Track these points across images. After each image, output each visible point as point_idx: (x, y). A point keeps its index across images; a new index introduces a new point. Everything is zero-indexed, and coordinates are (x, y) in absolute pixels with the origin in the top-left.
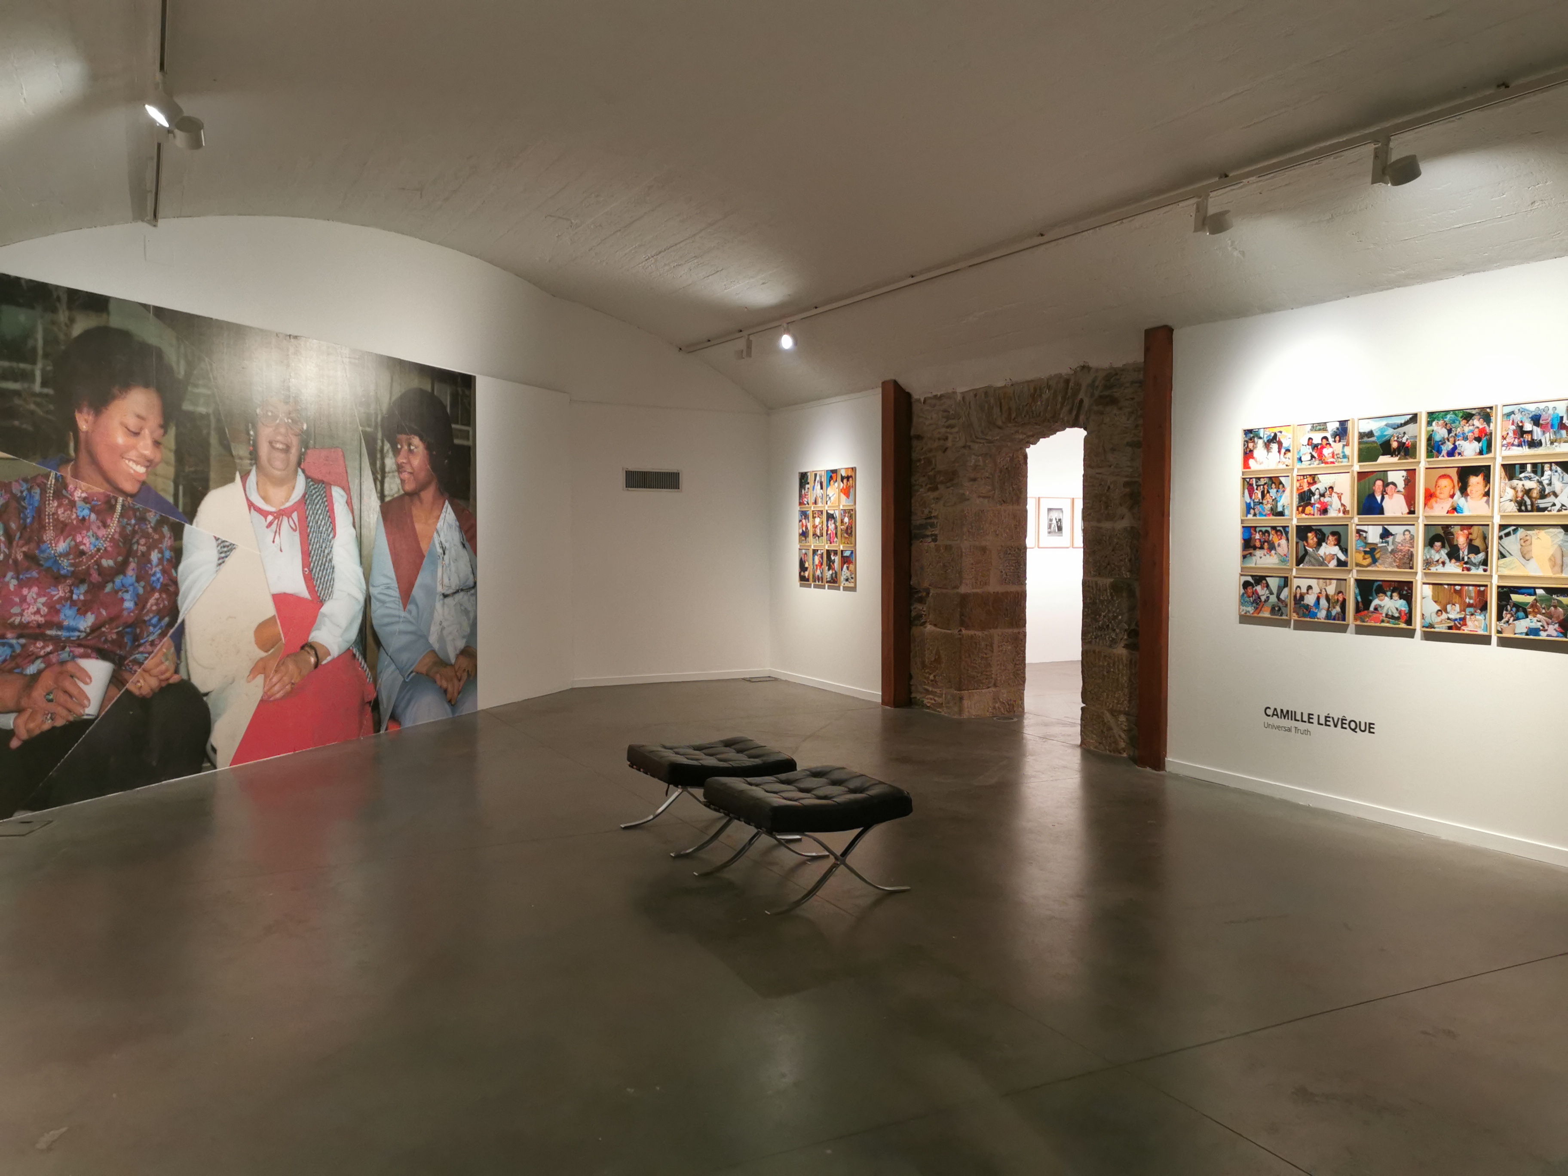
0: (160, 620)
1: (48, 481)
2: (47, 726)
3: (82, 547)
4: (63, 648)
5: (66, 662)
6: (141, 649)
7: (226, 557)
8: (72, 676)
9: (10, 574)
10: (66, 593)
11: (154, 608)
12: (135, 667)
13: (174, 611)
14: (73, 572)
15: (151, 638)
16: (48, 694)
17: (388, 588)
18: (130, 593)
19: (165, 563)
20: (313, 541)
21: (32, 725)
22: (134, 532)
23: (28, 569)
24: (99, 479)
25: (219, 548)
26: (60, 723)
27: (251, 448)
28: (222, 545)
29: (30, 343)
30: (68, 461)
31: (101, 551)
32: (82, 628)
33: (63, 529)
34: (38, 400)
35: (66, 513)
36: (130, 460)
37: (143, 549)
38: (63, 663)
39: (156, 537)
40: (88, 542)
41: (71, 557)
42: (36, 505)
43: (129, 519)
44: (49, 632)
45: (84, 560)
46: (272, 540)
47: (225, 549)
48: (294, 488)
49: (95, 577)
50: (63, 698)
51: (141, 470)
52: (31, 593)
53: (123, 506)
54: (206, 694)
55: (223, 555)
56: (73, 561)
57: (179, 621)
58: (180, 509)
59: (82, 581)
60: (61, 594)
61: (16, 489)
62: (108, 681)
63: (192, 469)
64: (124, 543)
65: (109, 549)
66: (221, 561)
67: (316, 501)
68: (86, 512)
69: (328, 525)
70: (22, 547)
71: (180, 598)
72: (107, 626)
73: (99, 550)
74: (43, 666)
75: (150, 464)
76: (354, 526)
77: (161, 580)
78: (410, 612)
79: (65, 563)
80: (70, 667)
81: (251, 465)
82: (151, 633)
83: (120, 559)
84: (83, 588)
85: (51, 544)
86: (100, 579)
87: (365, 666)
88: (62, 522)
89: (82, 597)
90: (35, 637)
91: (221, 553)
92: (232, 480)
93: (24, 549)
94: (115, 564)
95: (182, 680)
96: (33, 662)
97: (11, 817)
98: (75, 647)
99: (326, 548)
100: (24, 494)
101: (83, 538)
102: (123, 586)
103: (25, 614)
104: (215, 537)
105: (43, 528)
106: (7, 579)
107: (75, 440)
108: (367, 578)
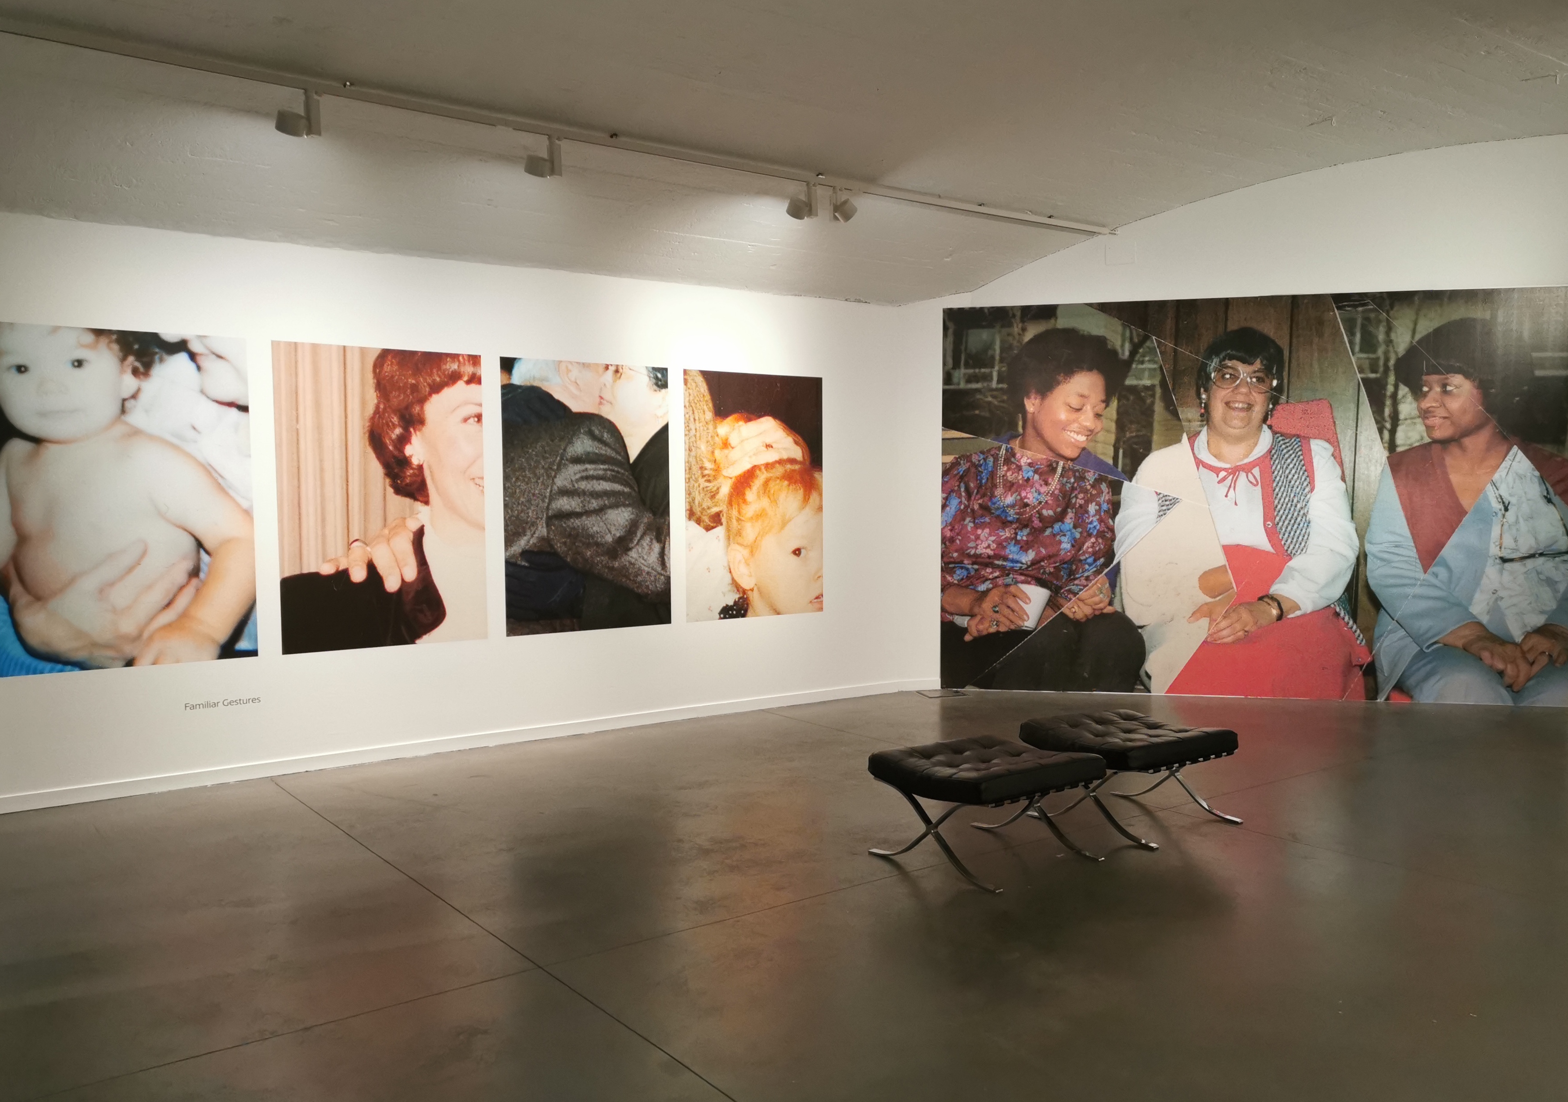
0: (1095, 561)
1: (1000, 452)
2: (993, 630)
3: (1025, 500)
4: (1008, 575)
5: (1010, 585)
6: (1076, 582)
7: (1168, 509)
8: (1014, 596)
9: (968, 519)
10: (1011, 534)
11: (1090, 550)
12: (1071, 596)
13: (1110, 554)
14: (1018, 519)
15: (1086, 574)
16: (995, 607)
17: (1396, 546)
18: (1067, 537)
19: (1103, 514)
20: (1280, 495)
21: (981, 627)
22: (1073, 489)
23: (982, 516)
24: (1042, 447)
25: (1160, 501)
26: (1003, 629)
27: (1203, 411)
28: (1164, 499)
29: (990, 352)
30: (1016, 437)
31: (1043, 503)
32: (1024, 561)
33: (1010, 486)
34: (995, 393)
35: (1014, 475)
36: (1071, 431)
37: (1082, 502)
38: (1007, 586)
39: (1094, 492)
40: (1031, 497)
41: (1017, 507)
42: (990, 470)
43: (1069, 478)
44: (997, 562)
45: (1028, 510)
46: (1225, 494)
47: (1168, 503)
48: (1256, 444)
49: (1037, 523)
50: (1007, 611)
51: (1082, 438)
52: (983, 533)
53: (1063, 468)
54: (1141, 627)
55: (1164, 508)
56: (1018, 511)
57: (1115, 562)
58: (1120, 469)
59: (1026, 526)
60: (1008, 535)
61: (975, 459)
62: (1045, 605)
63: (1134, 434)
64: (1064, 498)
65: (1050, 502)
66: (1162, 513)
67: (1287, 456)
68: (1031, 474)
69: (1303, 479)
70: (978, 500)
71: (1116, 543)
72: (1046, 562)
73: (1040, 503)
74: (991, 586)
75: (1091, 433)
76: (1343, 479)
77: (1098, 528)
78: (1436, 575)
79: (1012, 512)
80: (1012, 589)
81: (1203, 426)
82: (1086, 570)
83: (1059, 509)
84: (1026, 531)
85: (1000, 498)
87: (1355, 627)
88: (1010, 482)
89: (1025, 538)
90: (986, 565)
91: (1162, 506)
92: (1178, 440)
93: (979, 502)
94: (1055, 514)
95: (1116, 612)
96: (983, 582)
97: (963, 688)
98: (1017, 575)
99: (1298, 502)
100: (981, 462)
101: (1027, 493)
102: (1061, 531)
103: (979, 547)
104: (1156, 493)
105: (995, 486)
106: (966, 523)
107: (1023, 420)
108: (1361, 534)
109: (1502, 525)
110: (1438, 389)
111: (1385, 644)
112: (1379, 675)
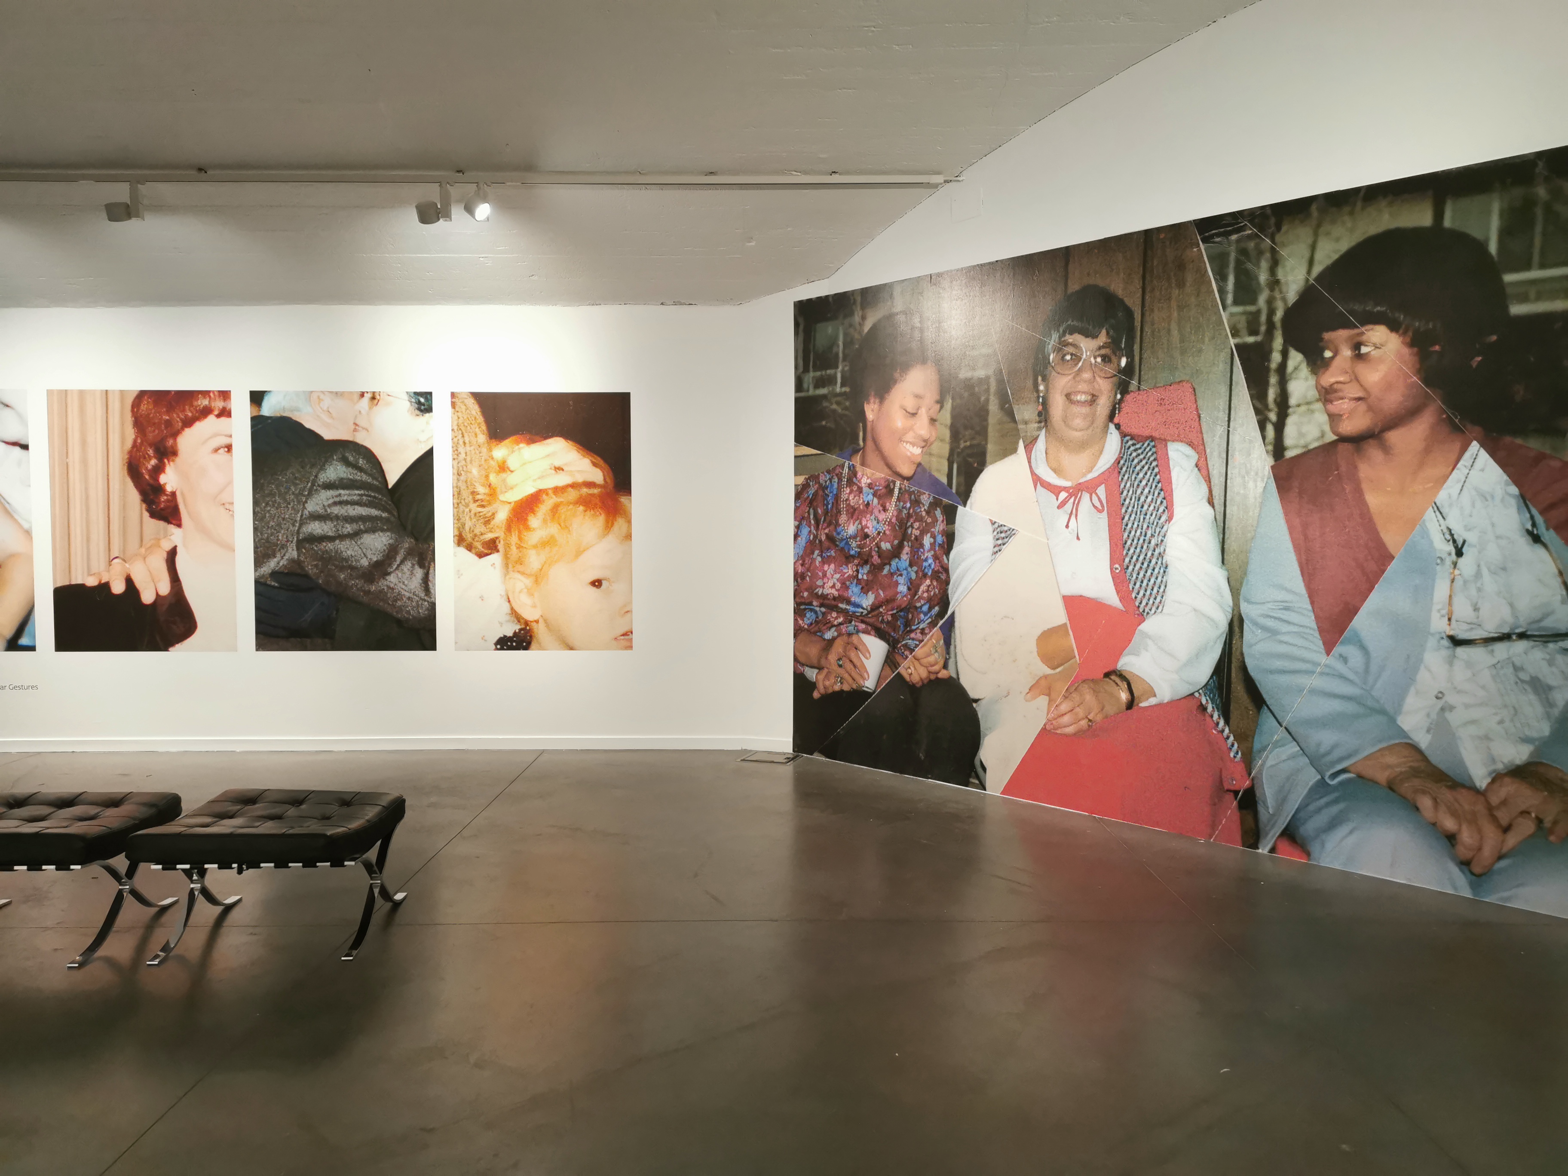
0: (930, 609)
1: (843, 471)
2: (837, 688)
3: (866, 530)
4: (850, 622)
5: (852, 634)
6: (913, 635)
7: (1004, 544)
8: (856, 649)
9: (817, 552)
10: (854, 572)
11: (925, 595)
12: (907, 653)
13: (944, 602)
14: (859, 553)
15: (922, 626)
16: (839, 659)
17: (1287, 609)
18: (904, 577)
19: (937, 548)
20: (1130, 525)
21: (827, 683)
22: (909, 516)
23: (828, 549)
24: (881, 464)
25: (995, 533)
26: (846, 688)
27: (1040, 408)
28: (999, 530)
29: (835, 350)
30: (856, 451)
31: (881, 534)
32: (864, 606)
33: (853, 513)
34: (839, 399)
35: (855, 498)
36: (907, 442)
37: (917, 533)
38: (850, 635)
39: (929, 520)
40: (871, 526)
41: (858, 539)
42: (835, 493)
43: (905, 503)
44: (841, 605)
45: (868, 543)
46: (1066, 524)
47: (1003, 535)
48: (1101, 452)
49: (876, 559)
50: (849, 666)
51: (917, 451)
52: (829, 570)
53: (900, 489)
54: (976, 701)
55: (1000, 542)
56: (859, 543)
57: (949, 613)
58: (954, 491)
59: (866, 562)
60: (850, 572)
61: (823, 479)
62: (883, 662)
63: (968, 443)
64: (900, 527)
65: (888, 532)
66: (998, 548)
67: (1138, 468)
68: (870, 497)
69: (1159, 502)
70: (825, 529)
71: (950, 587)
72: (884, 607)
73: (879, 533)
74: (836, 634)
75: (926, 444)
76: (1211, 502)
77: (933, 566)
78: (1344, 659)
79: (854, 544)
80: (854, 639)
81: (1040, 429)
82: (921, 621)
83: (896, 542)
84: (866, 569)
85: (844, 526)
86: (879, 561)
87: (1227, 731)
88: (852, 507)
89: (865, 577)
90: (833, 608)
91: (998, 539)
92: (1014, 450)
93: (827, 531)
94: (892, 547)
95: (951, 678)
96: (830, 629)
97: (811, 754)
98: (859, 622)
99: (1153, 536)
100: (827, 483)
101: (867, 521)
102: (898, 569)
103: (825, 586)
104: (991, 521)
105: (839, 512)
106: (815, 556)
107: (863, 431)
108: (1235, 587)
109: (1453, 581)
110: (1347, 352)
111: (1269, 763)
112: (1261, 809)
